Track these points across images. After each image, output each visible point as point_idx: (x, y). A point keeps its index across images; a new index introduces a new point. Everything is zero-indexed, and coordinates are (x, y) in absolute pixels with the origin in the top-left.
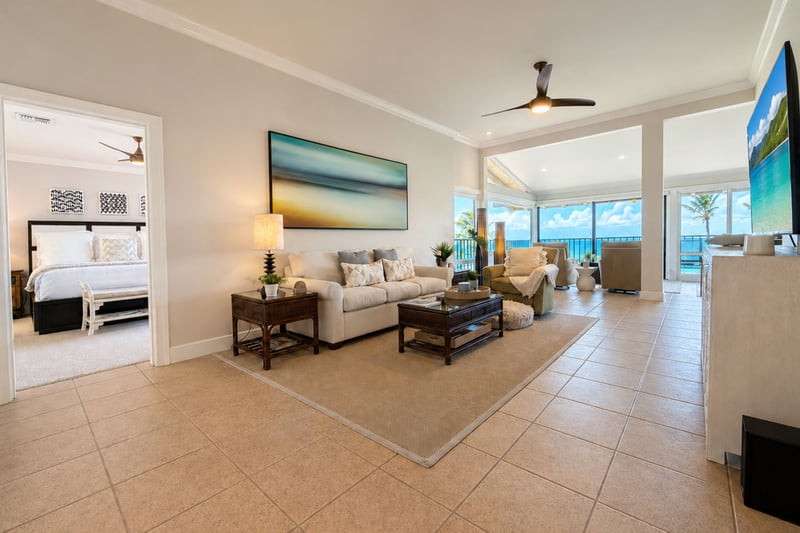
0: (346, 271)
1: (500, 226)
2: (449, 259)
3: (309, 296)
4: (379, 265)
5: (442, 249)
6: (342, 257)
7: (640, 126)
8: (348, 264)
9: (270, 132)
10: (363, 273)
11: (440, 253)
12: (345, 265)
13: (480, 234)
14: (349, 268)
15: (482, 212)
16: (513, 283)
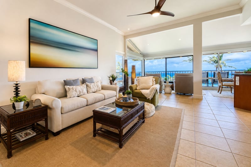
0: (67, 89)
1: (133, 67)
2: (115, 82)
3: (43, 107)
4: (84, 85)
5: (112, 77)
6: (66, 83)
7: (192, 25)
8: (68, 86)
9: (30, 19)
10: (76, 91)
11: (111, 79)
12: (67, 87)
13: (126, 70)
14: (69, 88)
15: (126, 62)
16: (142, 93)
